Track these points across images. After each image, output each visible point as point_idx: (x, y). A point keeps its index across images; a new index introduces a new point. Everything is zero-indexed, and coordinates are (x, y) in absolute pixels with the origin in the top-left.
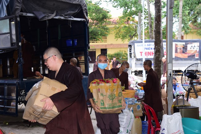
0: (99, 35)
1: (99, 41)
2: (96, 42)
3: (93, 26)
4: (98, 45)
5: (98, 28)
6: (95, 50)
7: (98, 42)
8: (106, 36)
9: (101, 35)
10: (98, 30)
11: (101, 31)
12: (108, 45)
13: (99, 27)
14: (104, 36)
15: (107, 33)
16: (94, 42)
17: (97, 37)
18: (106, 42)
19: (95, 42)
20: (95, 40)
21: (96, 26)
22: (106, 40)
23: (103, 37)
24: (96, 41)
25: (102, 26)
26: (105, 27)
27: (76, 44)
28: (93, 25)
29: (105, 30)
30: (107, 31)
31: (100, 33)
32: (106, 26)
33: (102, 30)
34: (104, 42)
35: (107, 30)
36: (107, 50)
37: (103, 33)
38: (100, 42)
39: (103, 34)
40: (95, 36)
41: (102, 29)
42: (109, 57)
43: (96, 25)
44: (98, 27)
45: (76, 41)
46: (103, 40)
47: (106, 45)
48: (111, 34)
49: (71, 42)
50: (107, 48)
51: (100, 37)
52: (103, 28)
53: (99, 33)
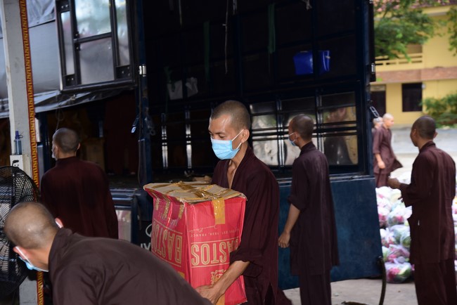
0: (398, 39)
1: (397, 61)
2: (388, 64)
3: (380, 13)
4: (393, 73)
5: (394, 19)
6: (382, 89)
7: (394, 63)
8: (420, 44)
9: (404, 40)
10: (396, 26)
11: (405, 28)
12: (426, 70)
13: (399, 16)
14: (414, 42)
15: (423, 33)
16: (381, 64)
17: (390, 48)
18: (420, 62)
19: (384, 62)
20: (386, 57)
21: (389, 15)
22: (421, 57)
23: (410, 46)
24: (388, 59)
25: (408, 11)
26: (419, 16)
27: (325, 66)
28: (380, 10)
29: (416, 24)
30: (423, 29)
31: (400, 36)
32: (420, 12)
33: (407, 24)
34: (414, 62)
35: (425, 25)
36: (423, 86)
37: (412, 35)
38: (400, 63)
39: (411, 38)
40: (383, 45)
41: (407, 21)
42: (428, 109)
43: (388, 10)
44: (393, 16)
45: (328, 57)
46: (409, 55)
47: (419, 72)
48: (438, 37)
49: (311, 60)
50: (423, 79)
51: (401, 46)
52: (412, 18)
53: (397, 33)
